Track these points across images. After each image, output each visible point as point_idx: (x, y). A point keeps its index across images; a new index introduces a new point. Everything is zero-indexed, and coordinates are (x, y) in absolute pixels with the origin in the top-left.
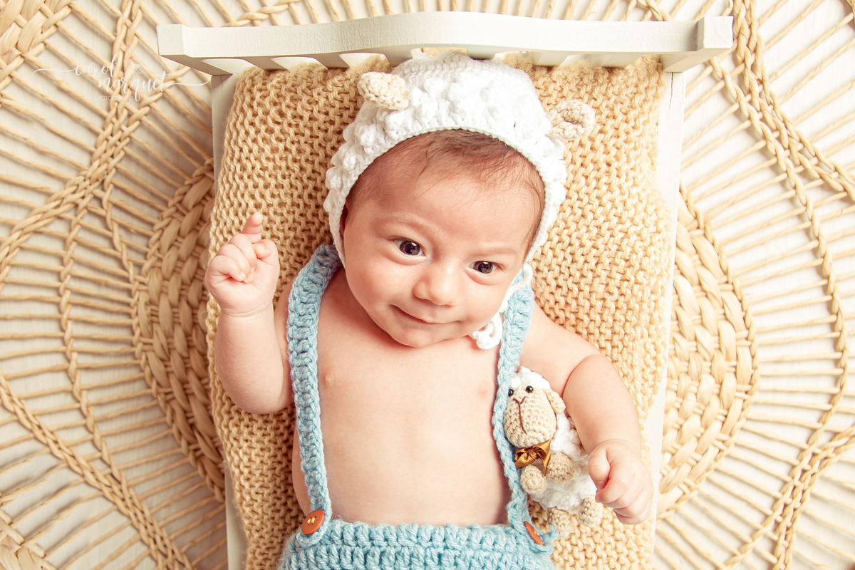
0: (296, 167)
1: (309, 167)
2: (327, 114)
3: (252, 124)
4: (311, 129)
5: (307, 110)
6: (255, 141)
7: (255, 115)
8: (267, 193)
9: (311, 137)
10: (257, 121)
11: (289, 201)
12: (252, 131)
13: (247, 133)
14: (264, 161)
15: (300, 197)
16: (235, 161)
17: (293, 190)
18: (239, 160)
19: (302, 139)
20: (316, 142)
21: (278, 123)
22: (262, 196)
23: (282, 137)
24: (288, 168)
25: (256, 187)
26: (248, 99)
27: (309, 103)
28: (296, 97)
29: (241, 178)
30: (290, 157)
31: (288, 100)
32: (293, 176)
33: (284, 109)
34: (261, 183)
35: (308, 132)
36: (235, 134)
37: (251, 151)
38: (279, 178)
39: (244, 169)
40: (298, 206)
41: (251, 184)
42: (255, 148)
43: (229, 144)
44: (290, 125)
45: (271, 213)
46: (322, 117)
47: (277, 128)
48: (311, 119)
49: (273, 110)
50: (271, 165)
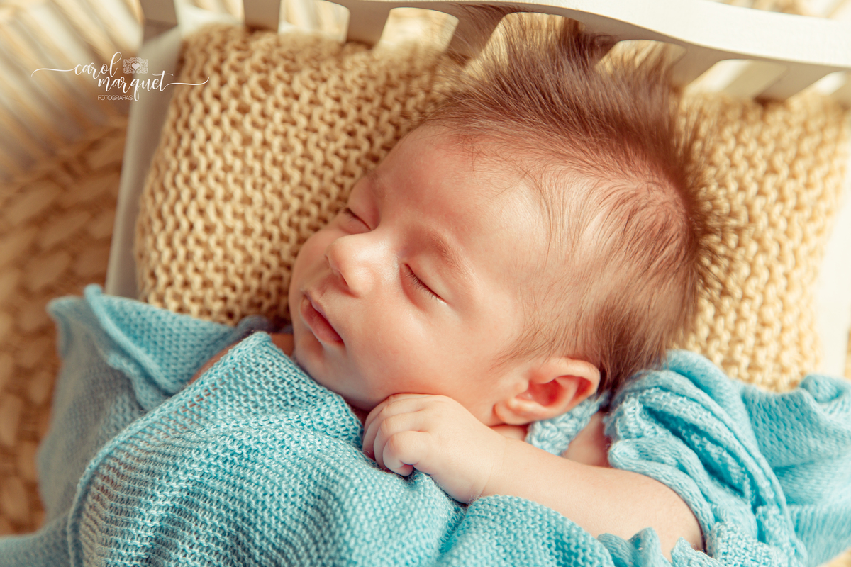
0: (276, 174)
1: (296, 176)
2: (338, 100)
3: (217, 97)
4: (309, 117)
5: (307, 87)
6: (218, 123)
7: (223, 83)
8: (228, 210)
9: (307, 129)
10: (225, 93)
11: (258, 227)
12: (215, 108)
13: (207, 111)
14: (229, 156)
15: (276, 222)
16: (181, 152)
17: (266, 211)
18: (188, 153)
19: (292, 131)
20: (313, 138)
21: (259, 100)
22: (219, 213)
23: (261, 121)
24: (264, 174)
25: (209, 197)
26: (215, 59)
27: (313, 78)
28: (293, 66)
29: (187, 181)
30: (268, 156)
31: (280, 70)
32: (269, 187)
33: (272, 79)
34: (220, 192)
35: (303, 122)
36: (185, 110)
37: (209, 138)
38: (249, 186)
39: (193, 167)
40: (270, 237)
41: (202, 192)
42: (217, 136)
43: (175, 126)
44: (277, 105)
45: (229, 244)
46: (329, 104)
47: (256, 107)
48: (312, 102)
49: (254, 79)
50: (238, 164)
